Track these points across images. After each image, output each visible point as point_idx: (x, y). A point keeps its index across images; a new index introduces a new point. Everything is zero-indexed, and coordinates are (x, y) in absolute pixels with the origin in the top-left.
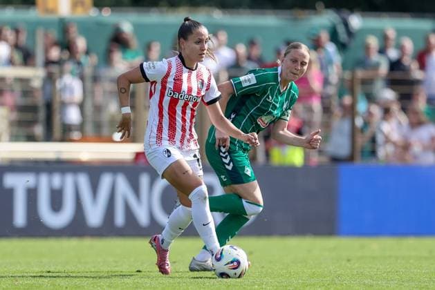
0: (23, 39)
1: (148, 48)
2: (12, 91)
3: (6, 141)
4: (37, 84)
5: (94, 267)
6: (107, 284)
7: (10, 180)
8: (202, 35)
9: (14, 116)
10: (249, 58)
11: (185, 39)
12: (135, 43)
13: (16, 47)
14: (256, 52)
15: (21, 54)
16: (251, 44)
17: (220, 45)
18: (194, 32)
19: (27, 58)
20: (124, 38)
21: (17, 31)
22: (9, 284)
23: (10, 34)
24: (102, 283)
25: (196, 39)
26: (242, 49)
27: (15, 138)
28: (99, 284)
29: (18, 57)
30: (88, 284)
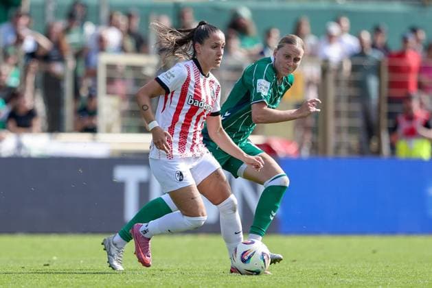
0: (136, 24)
1: (267, 35)
2: (124, 79)
3: (117, 132)
4: (150, 72)
5: (209, 266)
6: (223, 284)
7: (121, 173)
8: (219, 39)
9: (126, 106)
10: (374, 46)
11: (201, 43)
12: (253, 29)
13: (129, 33)
14: (381, 40)
15: (134, 40)
16: (377, 30)
17: (343, 32)
18: (210, 35)
19: (140, 45)
20: (243, 24)
21: (129, 16)
22: (120, 283)
23: (122, 20)
24: (217, 283)
25: (213, 43)
26: (366, 36)
27: (126, 129)
28: (214, 283)
29: (130, 44)
30: (202, 283)
